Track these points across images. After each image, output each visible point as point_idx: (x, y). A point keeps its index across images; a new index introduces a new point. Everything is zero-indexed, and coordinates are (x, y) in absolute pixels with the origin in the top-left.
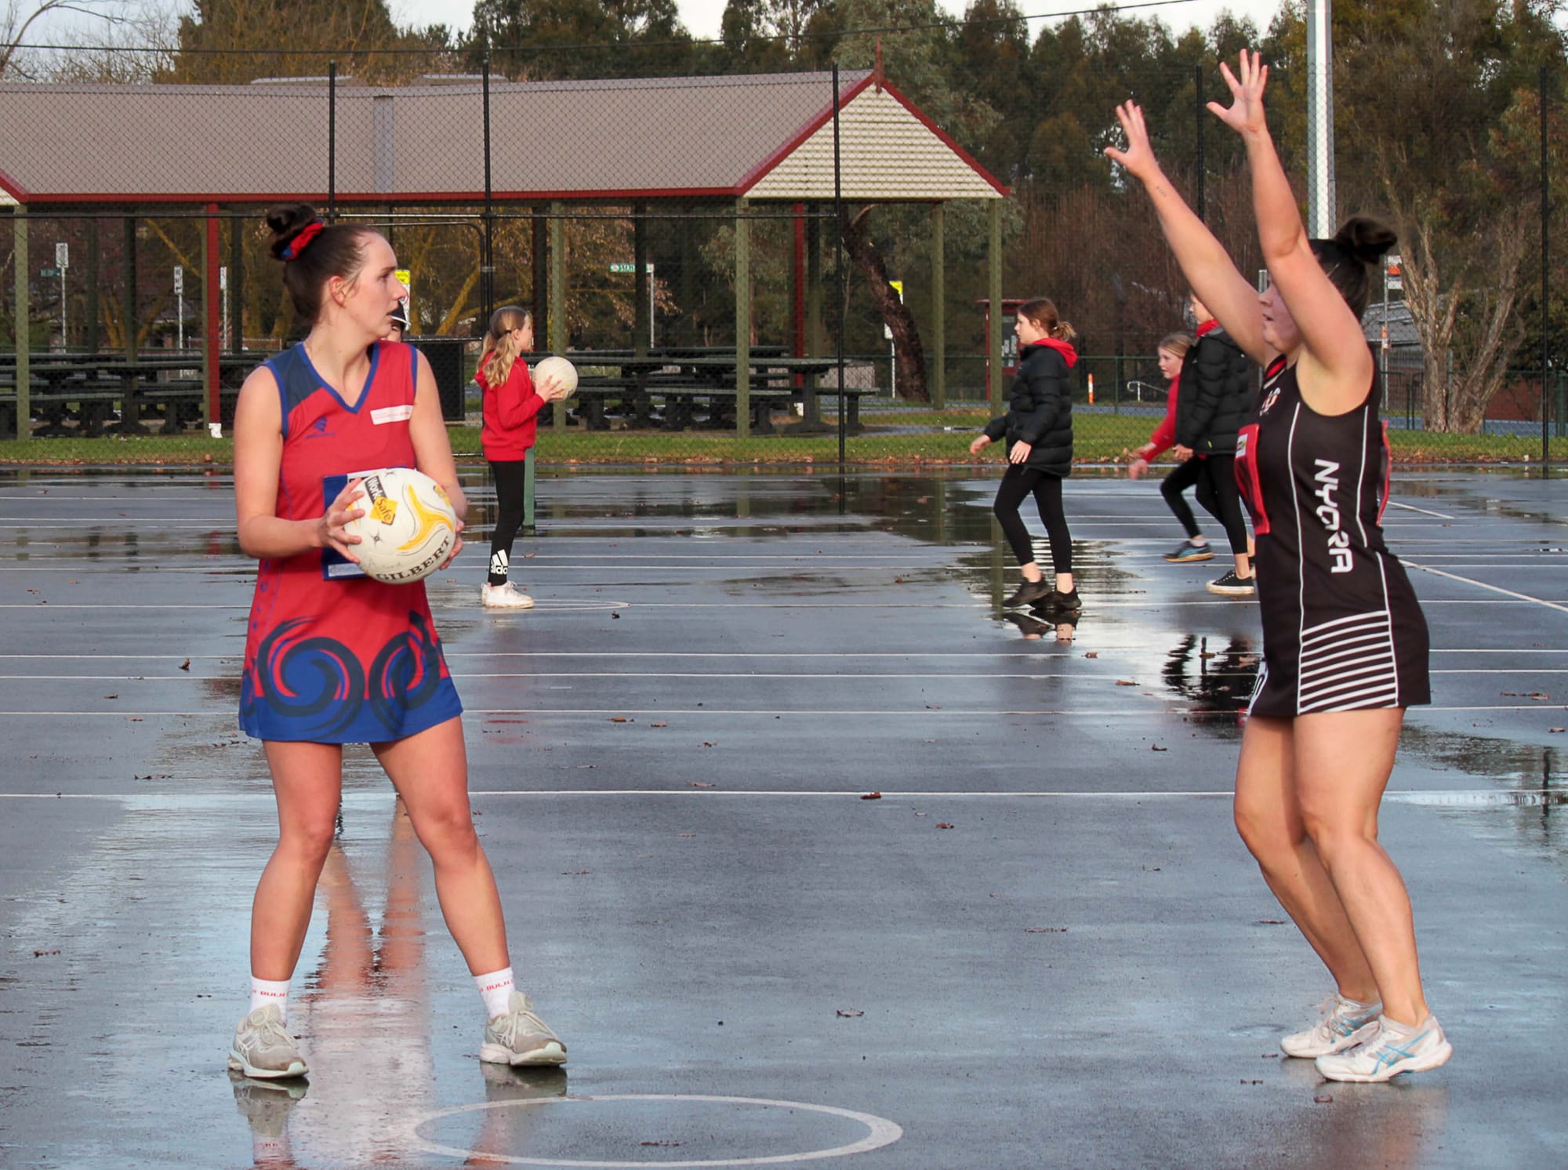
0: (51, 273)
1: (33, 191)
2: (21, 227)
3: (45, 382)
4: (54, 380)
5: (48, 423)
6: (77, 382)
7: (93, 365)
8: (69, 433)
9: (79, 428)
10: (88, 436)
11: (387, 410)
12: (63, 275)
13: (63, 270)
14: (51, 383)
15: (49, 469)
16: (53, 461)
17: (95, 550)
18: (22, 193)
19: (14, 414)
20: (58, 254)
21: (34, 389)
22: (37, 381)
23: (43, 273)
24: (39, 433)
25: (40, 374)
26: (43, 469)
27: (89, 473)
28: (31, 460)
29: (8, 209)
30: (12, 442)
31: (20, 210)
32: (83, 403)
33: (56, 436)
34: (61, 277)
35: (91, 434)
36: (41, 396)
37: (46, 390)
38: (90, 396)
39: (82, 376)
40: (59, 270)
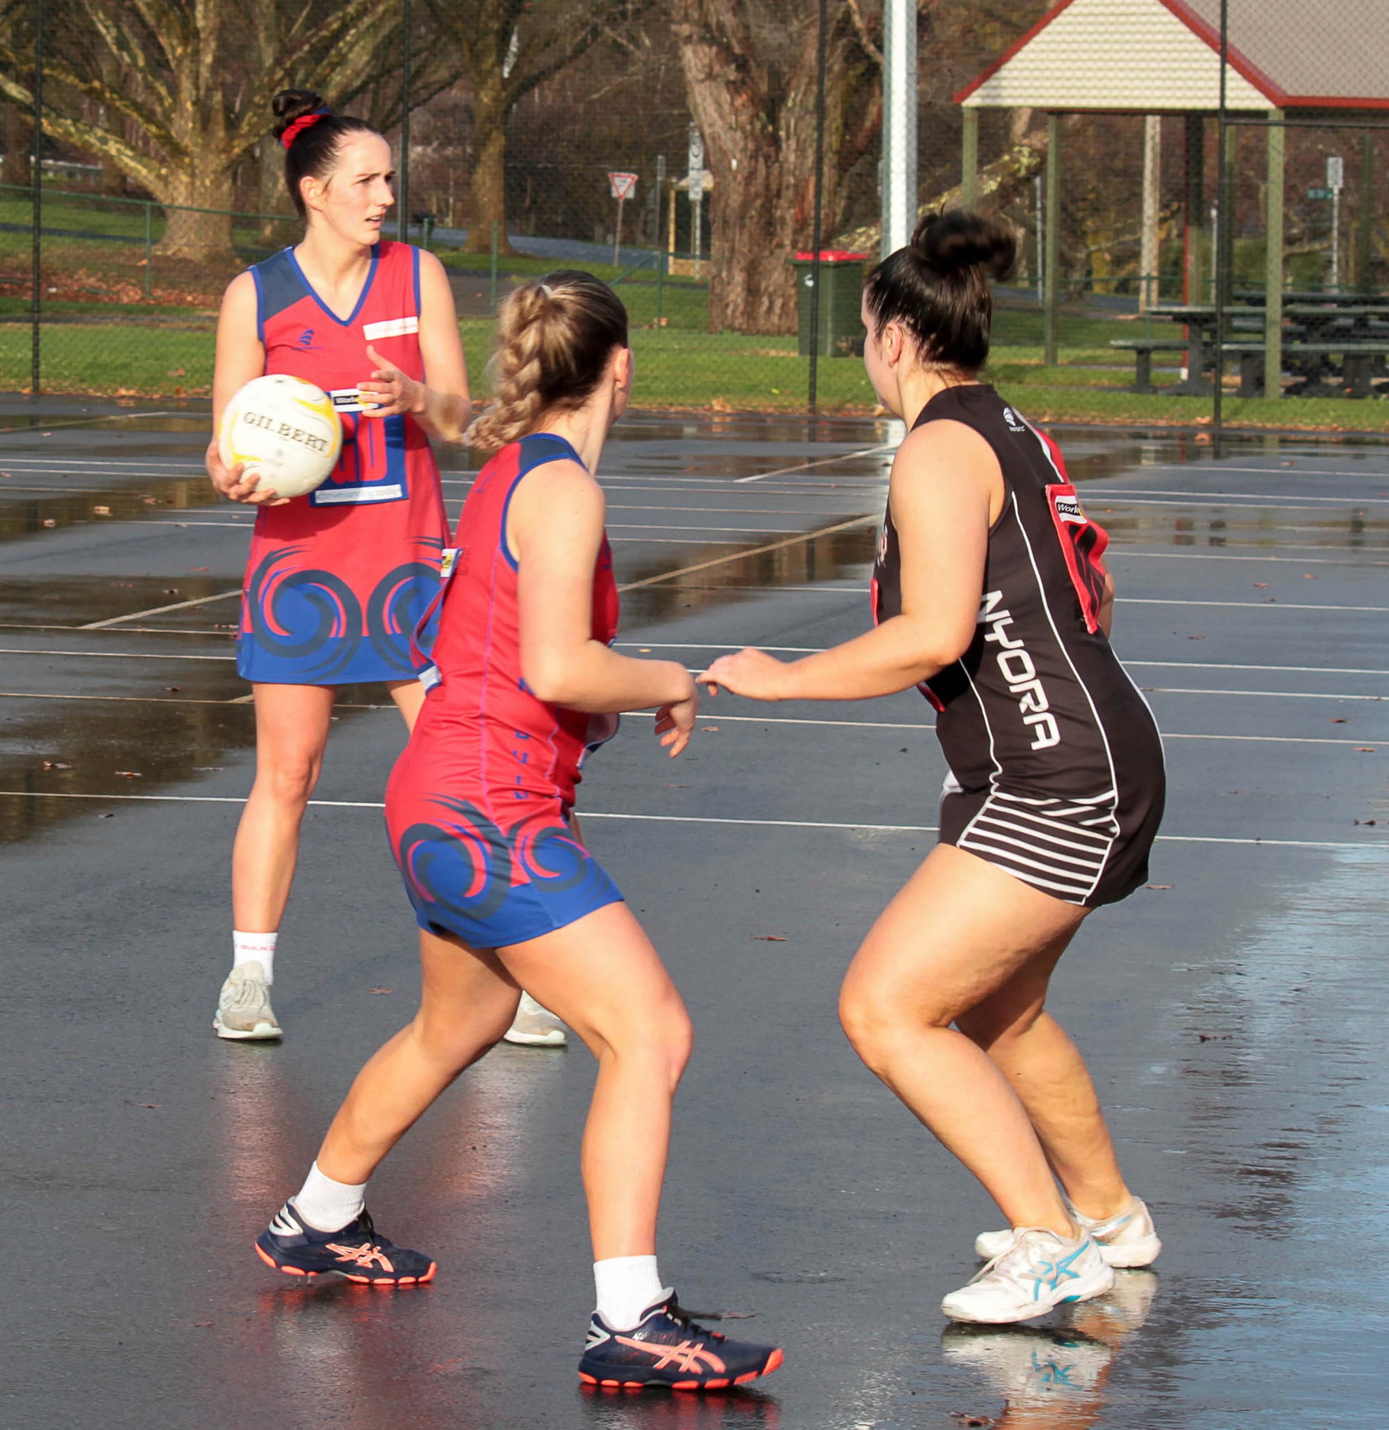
0: (1321, 194)
1: (1290, 92)
2: (1276, 137)
3: (1302, 328)
4: (1313, 326)
5: (1302, 379)
6: (1339, 329)
7: (1360, 310)
8: (1328, 393)
9: (1341, 387)
10: (1352, 396)
11: (383, 324)
12: (1336, 198)
13: (1336, 191)
14: (1308, 329)
15: (1300, 437)
16: (1306, 425)
17: (1357, 538)
18: (1278, 94)
19: (1262, 364)
20: (1330, 172)
21: (1287, 336)
22: (1291, 326)
23: (1311, 194)
24: (1291, 391)
25: (1295, 318)
26: (1293, 437)
27: (1349, 442)
28: (1278, 425)
29: (1261, 114)
30: (1257, 401)
31: (1277, 115)
32: (1348, 356)
33: (1311, 395)
34: (1332, 200)
35: (1358, 395)
36: (1297, 346)
37: (1303, 338)
38: (1353, 347)
39: (1349, 322)
40: (1331, 191)
